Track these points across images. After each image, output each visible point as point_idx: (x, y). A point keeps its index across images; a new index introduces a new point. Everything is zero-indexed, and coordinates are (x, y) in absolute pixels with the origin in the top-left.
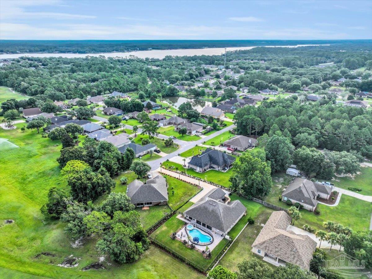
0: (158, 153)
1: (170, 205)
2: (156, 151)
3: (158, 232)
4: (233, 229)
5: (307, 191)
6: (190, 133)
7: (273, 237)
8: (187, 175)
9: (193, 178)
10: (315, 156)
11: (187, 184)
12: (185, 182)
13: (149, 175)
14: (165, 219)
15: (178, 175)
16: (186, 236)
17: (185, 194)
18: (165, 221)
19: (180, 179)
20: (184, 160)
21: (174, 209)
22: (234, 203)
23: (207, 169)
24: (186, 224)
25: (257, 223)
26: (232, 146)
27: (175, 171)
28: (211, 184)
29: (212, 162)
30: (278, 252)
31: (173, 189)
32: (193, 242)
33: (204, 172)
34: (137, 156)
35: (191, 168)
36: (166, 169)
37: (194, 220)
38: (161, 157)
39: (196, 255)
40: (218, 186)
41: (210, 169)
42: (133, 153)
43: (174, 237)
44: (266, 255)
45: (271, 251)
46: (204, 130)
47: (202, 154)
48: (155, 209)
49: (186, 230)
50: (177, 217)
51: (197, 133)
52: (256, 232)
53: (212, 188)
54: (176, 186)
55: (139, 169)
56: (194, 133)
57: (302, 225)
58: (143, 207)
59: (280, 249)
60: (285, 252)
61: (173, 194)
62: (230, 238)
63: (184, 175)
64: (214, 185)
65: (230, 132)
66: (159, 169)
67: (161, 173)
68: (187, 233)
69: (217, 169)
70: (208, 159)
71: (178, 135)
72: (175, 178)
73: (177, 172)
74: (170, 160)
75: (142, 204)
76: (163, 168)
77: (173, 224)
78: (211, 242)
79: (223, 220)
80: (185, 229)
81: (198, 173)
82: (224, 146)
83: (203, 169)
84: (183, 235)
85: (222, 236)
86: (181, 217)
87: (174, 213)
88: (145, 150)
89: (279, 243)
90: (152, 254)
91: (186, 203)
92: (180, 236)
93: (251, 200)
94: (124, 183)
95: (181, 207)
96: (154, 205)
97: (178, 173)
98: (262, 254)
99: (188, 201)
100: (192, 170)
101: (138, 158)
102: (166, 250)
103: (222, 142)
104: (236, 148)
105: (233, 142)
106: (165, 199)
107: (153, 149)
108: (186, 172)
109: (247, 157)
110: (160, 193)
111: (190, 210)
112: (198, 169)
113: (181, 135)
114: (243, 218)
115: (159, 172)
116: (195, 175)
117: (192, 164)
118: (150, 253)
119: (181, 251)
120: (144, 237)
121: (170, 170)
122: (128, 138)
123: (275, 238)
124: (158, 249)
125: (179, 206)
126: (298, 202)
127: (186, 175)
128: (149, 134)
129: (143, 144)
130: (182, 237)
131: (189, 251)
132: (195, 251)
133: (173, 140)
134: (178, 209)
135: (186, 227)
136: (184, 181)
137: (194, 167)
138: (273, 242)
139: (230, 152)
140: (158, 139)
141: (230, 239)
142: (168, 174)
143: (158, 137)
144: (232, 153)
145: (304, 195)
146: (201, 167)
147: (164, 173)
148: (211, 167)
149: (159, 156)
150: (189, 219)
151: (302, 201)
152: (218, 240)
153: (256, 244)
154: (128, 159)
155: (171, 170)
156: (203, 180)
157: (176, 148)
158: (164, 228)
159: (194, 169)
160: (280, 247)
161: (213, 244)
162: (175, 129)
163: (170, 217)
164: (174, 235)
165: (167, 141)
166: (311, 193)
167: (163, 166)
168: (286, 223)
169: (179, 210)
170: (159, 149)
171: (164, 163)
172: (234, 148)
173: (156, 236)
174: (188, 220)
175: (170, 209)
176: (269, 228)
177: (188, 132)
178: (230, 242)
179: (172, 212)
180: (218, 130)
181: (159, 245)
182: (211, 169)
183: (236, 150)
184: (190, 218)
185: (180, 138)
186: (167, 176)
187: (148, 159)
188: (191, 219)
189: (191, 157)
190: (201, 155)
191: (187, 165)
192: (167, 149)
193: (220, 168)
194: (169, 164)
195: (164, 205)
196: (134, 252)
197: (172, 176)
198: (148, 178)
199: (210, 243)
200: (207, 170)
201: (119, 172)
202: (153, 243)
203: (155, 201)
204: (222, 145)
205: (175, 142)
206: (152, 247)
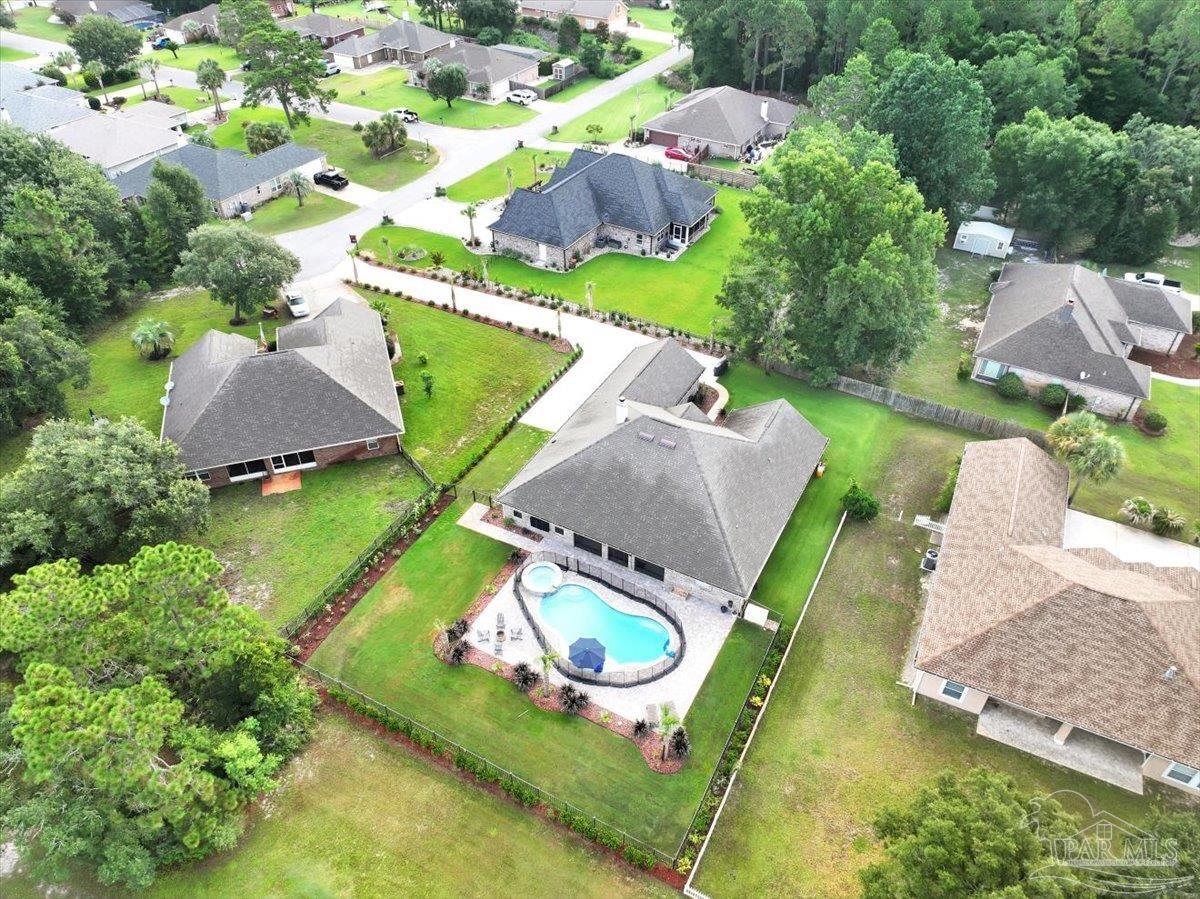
0: (336, 188)
1: (419, 454)
2: (322, 180)
3: (360, 623)
4: (776, 562)
5: (1095, 323)
6: (484, 91)
7: (1029, 603)
8: (491, 285)
9: (521, 299)
10: (1104, 150)
11: (496, 330)
12: (487, 320)
13: (294, 302)
14: (397, 543)
15: (446, 288)
16: (528, 632)
17: (491, 386)
18: (396, 552)
19: (460, 308)
20: (470, 213)
21: (441, 476)
22: (766, 420)
23: (587, 252)
24: (516, 557)
25: (887, 510)
26: (683, 142)
27: (430, 269)
28: (618, 325)
29: (606, 217)
30: (1071, 689)
31: (424, 363)
32: (574, 669)
33: (572, 266)
34: (228, 206)
35: (508, 251)
36: (380, 264)
37: (560, 531)
38: (351, 208)
39: (599, 752)
40: (651, 329)
41: (598, 252)
42: (194, 189)
43: (458, 654)
44: (992, 704)
45: (1030, 688)
46: (544, 80)
47: (553, 182)
48: (335, 484)
49: (520, 600)
50: (460, 522)
51: (517, 92)
52: (894, 562)
53: (627, 341)
54: (441, 349)
55: (230, 271)
56: (500, 90)
57: (1118, 501)
58: (268, 479)
59: (1079, 675)
60: (1112, 689)
61: (428, 389)
62: (771, 617)
63: (475, 288)
64: (633, 328)
65: (661, 81)
66: (347, 268)
67: (357, 286)
68: (529, 619)
69: (634, 249)
70: (587, 201)
71: (426, 103)
72: (431, 304)
73: (440, 274)
74: (400, 220)
75: (258, 466)
76: (367, 259)
77: (441, 569)
78: (672, 655)
79: (725, 524)
80: (516, 591)
81: (541, 273)
82: (649, 142)
83: (569, 254)
84: (507, 632)
85: (724, 609)
86: (485, 519)
87: (447, 497)
88: (264, 178)
89: (1071, 641)
90: (332, 778)
91: (505, 433)
92: (493, 637)
93: (828, 389)
94: (159, 355)
95: (480, 458)
96: (330, 464)
97: (444, 280)
98: (970, 701)
99: (512, 425)
100: (511, 259)
101: (236, 217)
102: (418, 744)
103: (637, 126)
104: (703, 147)
105: (688, 122)
106: (386, 424)
107: (309, 170)
108: (485, 273)
109: (822, 161)
110: (351, 396)
111: (534, 482)
112: (543, 255)
113: (442, 103)
114: (814, 489)
115: (348, 282)
116: (531, 284)
117: (507, 231)
118: (323, 770)
119: (509, 738)
120: (269, 686)
121: (402, 270)
122: (178, 123)
123: (1040, 610)
124: (367, 739)
125: (470, 456)
126: (1057, 381)
127: (484, 288)
128: (285, 100)
129: (256, 149)
130: (507, 646)
131: (556, 728)
132: (588, 729)
133: (408, 127)
134: (462, 476)
135: (518, 581)
136: (477, 318)
137: (521, 246)
138: (1034, 633)
139: (681, 166)
140: (334, 127)
141: (774, 626)
142: (394, 290)
143: (329, 118)
144: (690, 168)
145: (1087, 347)
146: (553, 241)
147: (373, 285)
148: (603, 241)
149: (342, 203)
150: (534, 529)
151: (1083, 375)
152: (708, 639)
153: (938, 652)
154: (168, 223)
155: (410, 268)
156: (575, 307)
157: (422, 162)
158: (389, 597)
159: (520, 255)
160: (1080, 660)
161: (682, 665)
162: (412, 75)
163: (424, 526)
164: (453, 635)
165: (373, 127)
166: (1111, 330)
167: (365, 253)
168: (1052, 504)
169: (469, 477)
170: (338, 171)
171: (367, 236)
172: (693, 146)
173: (352, 651)
174: (525, 532)
175: (421, 475)
176: (977, 547)
177: (472, 86)
178: (779, 643)
179: (434, 497)
180: (608, 76)
181: (374, 716)
182: (606, 250)
183: (704, 155)
184: (535, 522)
185: (439, 118)
186: (387, 300)
187: (289, 222)
188: (545, 527)
189: (501, 200)
190: (548, 186)
191: (486, 238)
192: (379, 170)
193: (646, 244)
194: (397, 243)
195: (386, 459)
196: (206, 808)
197: (416, 296)
198: (291, 316)
199: (671, 661)
200: (588, 258)
201: (126, 293)
202: (333, 703)
203: (330, 444)
204: (638, 138)
205: (415, 133)
206: (331, 731)
